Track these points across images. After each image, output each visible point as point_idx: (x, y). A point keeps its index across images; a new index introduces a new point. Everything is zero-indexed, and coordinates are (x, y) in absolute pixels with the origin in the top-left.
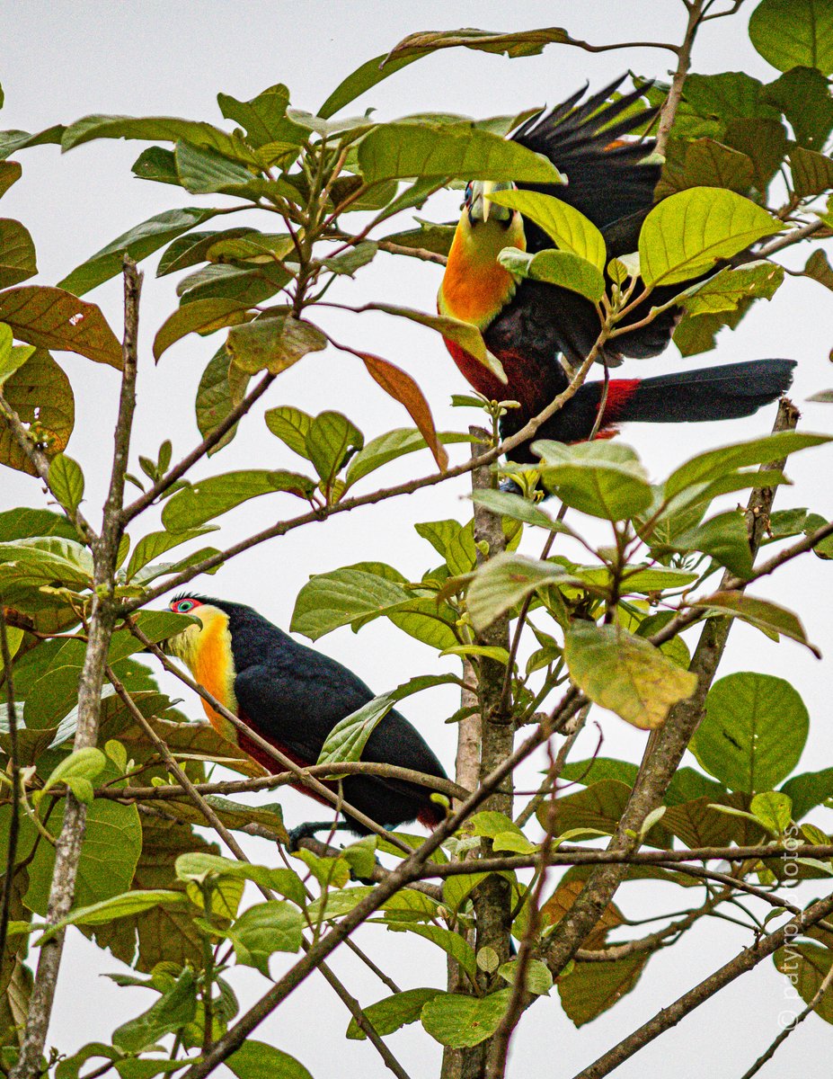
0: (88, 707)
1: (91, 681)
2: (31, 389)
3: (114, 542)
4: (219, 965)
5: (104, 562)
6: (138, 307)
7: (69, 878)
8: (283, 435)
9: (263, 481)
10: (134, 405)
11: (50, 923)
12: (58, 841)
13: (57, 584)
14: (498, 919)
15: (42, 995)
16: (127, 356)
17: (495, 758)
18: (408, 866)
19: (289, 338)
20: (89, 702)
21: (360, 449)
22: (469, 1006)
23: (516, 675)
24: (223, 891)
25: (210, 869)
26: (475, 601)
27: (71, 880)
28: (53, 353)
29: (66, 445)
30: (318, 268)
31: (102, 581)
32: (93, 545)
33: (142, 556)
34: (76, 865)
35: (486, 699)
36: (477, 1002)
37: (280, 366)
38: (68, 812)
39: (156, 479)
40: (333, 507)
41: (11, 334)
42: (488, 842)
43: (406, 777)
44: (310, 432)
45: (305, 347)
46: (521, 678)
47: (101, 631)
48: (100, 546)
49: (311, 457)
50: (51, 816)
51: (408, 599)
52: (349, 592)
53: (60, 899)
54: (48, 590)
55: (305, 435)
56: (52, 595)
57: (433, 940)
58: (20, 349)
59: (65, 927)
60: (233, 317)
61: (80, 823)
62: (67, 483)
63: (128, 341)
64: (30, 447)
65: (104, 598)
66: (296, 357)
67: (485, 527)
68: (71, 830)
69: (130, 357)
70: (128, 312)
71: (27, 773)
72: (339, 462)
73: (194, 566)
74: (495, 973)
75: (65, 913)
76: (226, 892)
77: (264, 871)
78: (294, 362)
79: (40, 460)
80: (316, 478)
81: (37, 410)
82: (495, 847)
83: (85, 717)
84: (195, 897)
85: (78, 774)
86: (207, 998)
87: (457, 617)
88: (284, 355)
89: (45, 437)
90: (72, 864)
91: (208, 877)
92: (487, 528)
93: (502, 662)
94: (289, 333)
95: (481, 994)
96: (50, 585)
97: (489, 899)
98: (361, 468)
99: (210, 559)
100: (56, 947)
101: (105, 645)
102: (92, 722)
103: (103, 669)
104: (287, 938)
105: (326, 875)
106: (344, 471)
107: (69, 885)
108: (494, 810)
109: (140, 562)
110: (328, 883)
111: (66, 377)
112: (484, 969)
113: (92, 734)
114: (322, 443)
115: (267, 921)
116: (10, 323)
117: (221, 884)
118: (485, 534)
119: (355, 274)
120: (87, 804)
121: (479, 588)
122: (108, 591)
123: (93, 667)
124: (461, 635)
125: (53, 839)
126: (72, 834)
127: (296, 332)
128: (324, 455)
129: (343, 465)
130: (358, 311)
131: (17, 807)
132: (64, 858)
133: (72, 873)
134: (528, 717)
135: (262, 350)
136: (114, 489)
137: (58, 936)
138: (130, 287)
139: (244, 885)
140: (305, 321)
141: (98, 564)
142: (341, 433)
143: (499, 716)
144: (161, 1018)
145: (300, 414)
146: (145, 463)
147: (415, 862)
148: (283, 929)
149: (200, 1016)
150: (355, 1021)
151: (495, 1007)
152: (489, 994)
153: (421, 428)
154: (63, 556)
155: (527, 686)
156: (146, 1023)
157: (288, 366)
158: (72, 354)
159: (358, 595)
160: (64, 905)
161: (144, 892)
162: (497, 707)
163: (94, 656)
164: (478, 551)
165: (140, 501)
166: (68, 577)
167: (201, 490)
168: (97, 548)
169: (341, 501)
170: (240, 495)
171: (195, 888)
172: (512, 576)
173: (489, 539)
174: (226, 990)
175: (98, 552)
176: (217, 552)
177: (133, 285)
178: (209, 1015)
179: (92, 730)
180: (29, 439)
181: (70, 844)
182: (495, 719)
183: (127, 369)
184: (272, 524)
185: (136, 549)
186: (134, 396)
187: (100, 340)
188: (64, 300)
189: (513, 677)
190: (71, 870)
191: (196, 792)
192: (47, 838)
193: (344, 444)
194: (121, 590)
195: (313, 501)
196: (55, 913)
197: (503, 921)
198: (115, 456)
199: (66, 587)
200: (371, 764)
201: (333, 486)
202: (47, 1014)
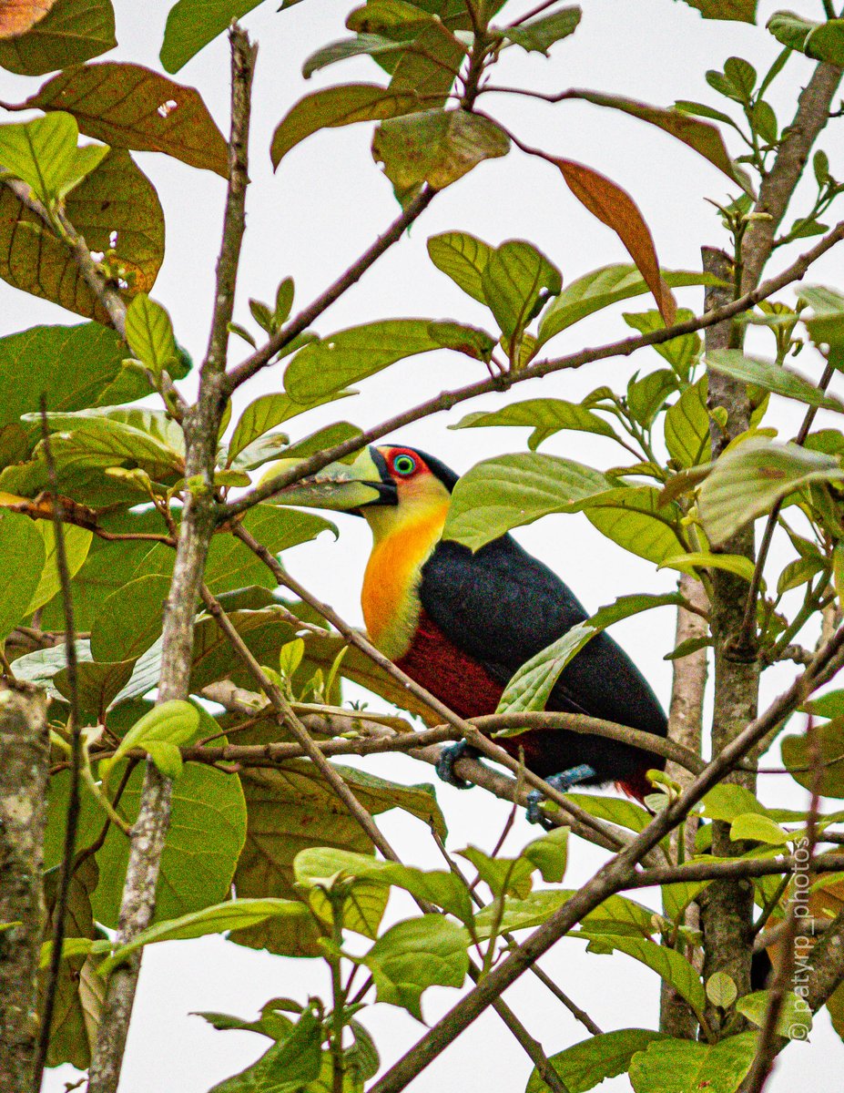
0: (177, 644)
1: (180, 609)
2: (106, 206)
3: (214, 417)
4: (353, 1003)
5: (199, 445)
6: (250, 92)
7: (147, 880)
8: (450, 271)
9: (423, 334)
10: (243, 227)
11: (122, 941)
12: (133, 829)
13: (131, 464)
14: (735, 934)
15: (110, 1040)
16: (234, 160)
17: (734, 710)
18: (615, 869)
19: (458, 139)
20: (177, 638)
21: (558, 294)
22: (695, 1057)
23: (763, 595)
24: (359, 900)
25: (342, 869)
26: (710, 504)
27: (151, 883)
28: (136, 156)
29: (153, 284)
30: (499, 41)
31: (196, 471)
32: (185, 422)
33: (249, 427)
34: (158, 864)
35: (722, 627)
36: (706, 1050)
37: (445, 178)
38: (148, 789)
39: (272, 331)
40: (518, 372)
41: (76, 127)
42: (724, 828)
43: (610, 733)
44: (488, 268)
45: (479, 152)
46: (770, 599)
47: (195, 540)
48: (194, 422)
49: (489, 301)
50: (125, 791)
51: (611, 489)
52: (526, 481)
53: (135, 909)
54: (119, 472)
55: (481, 271)
56: (123, 479)
57: (645, 962)
58: (89, 148)
59: (142, 947)
60: (382, 107)
61: (164, 804)
62: (150, 334)
63: (236, 139)
64: (99, 285)
65: (200, 494)
66: (467, 165)
67: (723, 388)
68: (151, 814)
69: (238, 162)
70: (236, 99)
71: (92, 734)
72: (528, 310)
73: (323, 451)
74: (732, 1007)
75: (142, 928)
76: (363, 902)
77: (416, 874)
78: (464, 173)
79: (114, 302)
80: (495, 332)
81: (113, 235)
82: (735, 835)
83: (171, 658)
84: (321, 909)
85: (159, 738)
86: (336, 1047)
87: (680, 514)
88: (450, 161)
89: (122, 271)
90: (152, 861)
91: (338, 880)
92: (724, 390)
93: (744, 576)
94: (458, 132)
95: (710, 1036)
96: (123, 466)
97: (723, 903)
98: (557, 320)
99: (346, 442)
100: (130, 974)
101: (198, 559)
102: (182, 666)
103: (196, 592)
104: (446, 966)
105: (501, 880)
106: (535, 322)
107: (147, 889)
108: (731, 781)
109: (246, 437)
110: (504, 891)
111: (154, 189)
112: (716, 1001)
113: (181, 683)
114: (505, 284)
115: (419, 943)
116: (76, 114)
117: (357, 891)
118: (722, 398)
119: (549, 50)
120: (173, 779)
121: (717, 486)
122: (205, 485)
123: (183, 589)
124: (687, 540)
125: (126, 826)
126: (151, 819)
127: (467, 131)
128: (507, 299)
129: (535, 313)
130: (553, 100)
131: (77, 780)
132: (141, 853)
133: (152, 873)
134: (779, 653)
135: (420, 154)
136: (215, 344)
137: (132, 959)
138: (239, 64)
139: (388, 893)
140: (480, 114)
141: (192, 448)
142: (531, 270)
143: (739, 651)
144: (271, 1074)
145: (475, 242)
146: (257, 309)
147: (623, 864)
148: (443, 955)
149: (327, 1073)
150: (538, 1074)
151: (731, 1059)
152: (723, 1037)
153: (641, 266)
154: (145, 430)
155: (778, 610)
156: (252, 1081)
157: (456, 178)
158: (160, 156)
159: (539, 484)
160: (141, 917)
161: (251, 901)
162: (736, 639)
163: (185, 574)
164: (712, 421)
165: (252, 360)
166: (144, 454)
167: (337, 344)
168: (190, 426)
169: (531, 364)
170: (389, 353)
171: (321, 897)
172: (762, 469)
173: (728, 405)
174: (362, 1036)
175: (191, 431)
176: (355, 430)
177: (244, 61)
178: (338, 1072)
179: (180, 676)
180: (100, 274)
181: (149, 833)
182: (733, 655)
183: (233, 178)
184: (432, 395)
185: (242, 421)
186: (243, 216)
187: (199, 135)
188: (149, 82)
189: (759, 596)
190: (151, 869)
191: (320, 753)
192: (117, 824)
193: (534, 287)
194: (221, 476)
195: (492, 363)
196: (128, 926)
197: (742, 935)
198: (217, 297)
199: (143, 468)
200: (562, 716)
201: (520, 342)
202: (117, 1066)
